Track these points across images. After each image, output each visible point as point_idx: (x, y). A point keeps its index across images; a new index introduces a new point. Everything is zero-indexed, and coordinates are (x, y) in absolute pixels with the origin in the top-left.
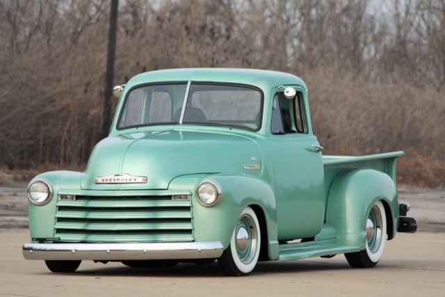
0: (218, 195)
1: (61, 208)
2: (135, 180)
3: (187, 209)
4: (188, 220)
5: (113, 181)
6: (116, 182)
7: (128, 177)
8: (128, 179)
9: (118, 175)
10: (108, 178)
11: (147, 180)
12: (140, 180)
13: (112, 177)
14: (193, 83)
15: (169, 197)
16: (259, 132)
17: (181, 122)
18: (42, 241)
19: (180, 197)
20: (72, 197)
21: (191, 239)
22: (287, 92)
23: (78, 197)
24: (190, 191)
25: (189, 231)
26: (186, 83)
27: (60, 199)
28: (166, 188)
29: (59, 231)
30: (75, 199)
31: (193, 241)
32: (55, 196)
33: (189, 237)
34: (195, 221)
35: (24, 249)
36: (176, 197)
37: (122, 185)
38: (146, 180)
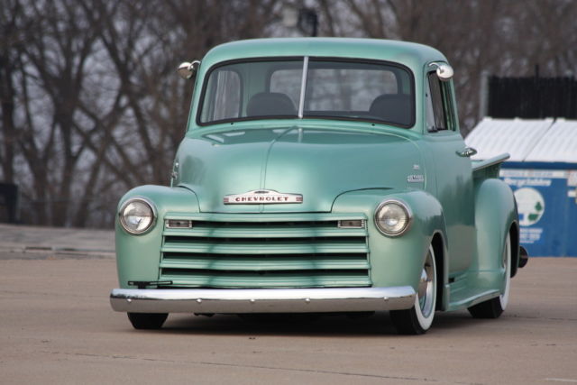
0: (408, 219)
1: (169, 239)
2: (286, 199)
3: (361, 240)
4: (362, 256)
5: (253, 201)
6: (258, 201)
7: (276, 195)
8: (276, 198)
9: (260, 192)
10: (247, 195)
11: (302, 199)
12: (292, 199)
13: (252, 195)
14: (312, 59)
15: (333, 224)
16: (413, 129)
17: (300, 115)
18: (142, 285)
19: (350, 223)
20: (186, 223)
21: (367, 283)
22: (442, 72)
23: (196, 224)
24: (364, 214)
25: (364, 272)
26: (301, 59)
27: (168, 225)
28: (329, 210)
29: (166, 271)
30: (191, 226)
31: (370, 286)
32: (161, 221)
33: (363, 281)
34: (372, 257)
35: (112, 296)
36: (343, 222)
37: (266, 206)
38: (300, 200)
